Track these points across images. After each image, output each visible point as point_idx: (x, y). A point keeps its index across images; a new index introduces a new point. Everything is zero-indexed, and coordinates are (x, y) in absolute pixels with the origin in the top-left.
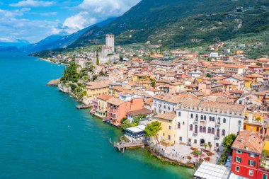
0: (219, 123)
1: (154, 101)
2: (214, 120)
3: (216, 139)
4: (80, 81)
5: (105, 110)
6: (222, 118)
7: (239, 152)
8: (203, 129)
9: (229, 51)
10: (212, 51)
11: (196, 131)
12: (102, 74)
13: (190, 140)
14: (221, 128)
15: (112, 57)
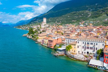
0: (95, 45)
1: (66, 39)
2: (92, 44)
3: (93, 51)
4: (35, 34)
5: (47, 43)
6: (96, 43)
7: (107, 54)
8: (88, 48)
9: (87, 24)
10: (80, 24)
11: (85, 49)
12: (43, 31)
13: (83, 52)
14: (95, 47)
15: (46, 26)
